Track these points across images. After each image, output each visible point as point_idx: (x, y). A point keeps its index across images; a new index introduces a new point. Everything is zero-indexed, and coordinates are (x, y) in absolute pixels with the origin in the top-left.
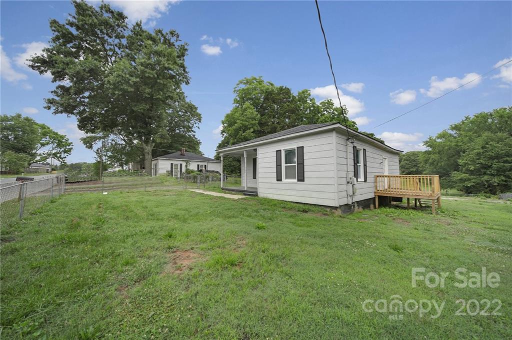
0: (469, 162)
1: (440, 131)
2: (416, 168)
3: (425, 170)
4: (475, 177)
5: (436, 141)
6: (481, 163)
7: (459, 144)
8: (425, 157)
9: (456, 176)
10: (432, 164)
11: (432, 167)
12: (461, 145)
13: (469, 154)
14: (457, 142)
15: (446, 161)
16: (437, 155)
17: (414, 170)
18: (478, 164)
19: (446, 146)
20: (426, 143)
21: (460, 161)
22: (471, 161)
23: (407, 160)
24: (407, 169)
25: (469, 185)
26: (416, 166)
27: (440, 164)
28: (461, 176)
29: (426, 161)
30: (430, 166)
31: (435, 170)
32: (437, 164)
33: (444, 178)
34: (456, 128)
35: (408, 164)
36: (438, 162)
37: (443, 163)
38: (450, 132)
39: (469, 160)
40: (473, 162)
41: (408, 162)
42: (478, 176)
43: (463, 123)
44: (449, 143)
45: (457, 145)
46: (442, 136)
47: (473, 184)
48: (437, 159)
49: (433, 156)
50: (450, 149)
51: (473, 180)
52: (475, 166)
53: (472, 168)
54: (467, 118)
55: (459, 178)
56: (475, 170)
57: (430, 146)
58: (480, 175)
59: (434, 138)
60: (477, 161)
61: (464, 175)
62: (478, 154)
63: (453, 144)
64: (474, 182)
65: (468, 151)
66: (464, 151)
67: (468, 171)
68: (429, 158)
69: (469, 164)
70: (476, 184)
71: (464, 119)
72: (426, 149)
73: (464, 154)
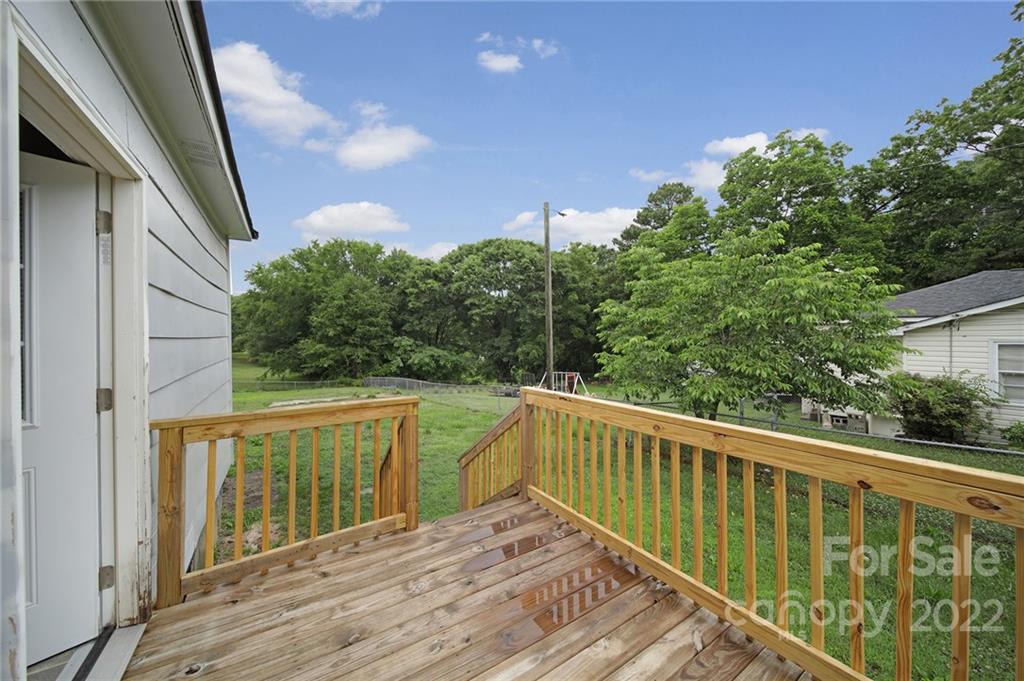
0: (327, 323)
1: (276, 257)
4: (333, 349)
5: (270, 274)
6: (343, 325)
8: (248, 304)
9: (307, 346)
10: (261, 321)
11: (261, 328)
12: (312, 287)
13: (327, 307)
15: (288, 316)
16: (272, 303)
18: (338, 325)
19: (288, 285)
20: (251, 276)
21: (314, 319)
22: (329, 320)
25: (326, 366)
27: (275, 324)
28: (314, 348)
30: (256, 324)
31: (264, 334)
32: (271, 322)
33: (280, 350)
34: (300, 257)
36: (274, 317)
37: (281, 321)
38: (291, 261)
39: (326, 318)
40: (333, 323)
42: (337, 348)
43: (310, 251)
44: (292, 281)
45: (306, 287)
46: (282, 266)
47: (331, 362)
48: (271, 311)
49: (263, 305)
50: (294, 293)
51: (331, 356)
52: (335, 330)
53: (331, 333)
54: (314, 245)
55: (312, 351)
56: (334, 336)
57: (258, 282)
58: (339, 345)
59: (267, 268)
60: (338, 321)
61: (318, 346)
62: (340, 308)
63: (300, 284)
64: (332, 360)
65: (325, 300)
66: (319, 301)
67: (325, 339)
68: (257, 308)
69: (327, 326)
70: (336, 362)
71: (311, 245)
72: (252, 287)
73: (320, 307)
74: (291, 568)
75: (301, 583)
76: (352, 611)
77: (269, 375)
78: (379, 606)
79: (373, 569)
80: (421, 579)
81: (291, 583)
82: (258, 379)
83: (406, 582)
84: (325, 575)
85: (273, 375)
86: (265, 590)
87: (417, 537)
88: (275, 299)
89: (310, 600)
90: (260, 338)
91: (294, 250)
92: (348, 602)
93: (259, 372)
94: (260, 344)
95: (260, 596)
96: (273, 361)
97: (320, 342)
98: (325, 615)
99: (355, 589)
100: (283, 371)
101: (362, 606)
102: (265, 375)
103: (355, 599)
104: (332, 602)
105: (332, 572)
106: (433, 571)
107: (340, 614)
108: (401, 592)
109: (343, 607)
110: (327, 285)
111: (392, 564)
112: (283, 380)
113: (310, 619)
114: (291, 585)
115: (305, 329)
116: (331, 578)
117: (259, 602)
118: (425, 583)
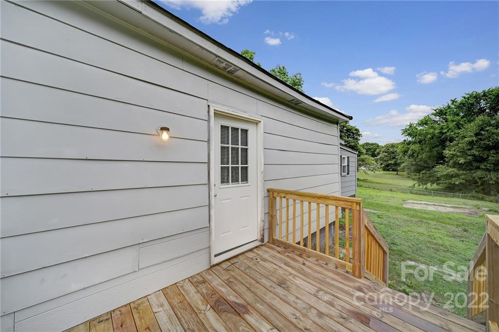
0: (459, 154)
2: (395, 160)
3: (403, 162)
4: (465, 172)
5: (417, 129)
6: (474, 155)
7: (444, 131)
8: (403, 147)
9: (441, 170)
10: (412, 156)
11: (412, 160)
12: (446, 133)
13: (459, 143)
14: (442, 128)
15: (428, 152)
16: (418, 145)
17: (392, 162)
18: (469, 155)
19: (427, 134)
20: (405, 131)
21: (447, 152)
22: (460, 152)
23: (386, 152)
24: (385, 161)
25: (457, 183)
26: (395, 158)
27: (420, 157)
28: (448, 171)
29: (405, 152)
30: (409, 157)
31: (414, 163)
32: (418, 156)
33: (423, 172)
34: (440, 113)
35: (387, 156)
36: (419, 153)
37: (424, 155)
38: (433, 117)
39: (458, 151)
40: (464, 153)
41: (387, 154)
42: (468, 171)
43: (449, 107)
44: (431, 131)
45: (441, 133)
46: (424, 122)
47: (462, 181)
48: (417, 150)
49: (412, 147)
50: (432, 138)
51: (463, 177)
52: (465, 159)
53: (462, 161)
54: (453, 101)
55: (445, 173)
56: (465, 163)
57: (409, 135)
58: (470, 169)
59: (415, 125)
60: (469, 152)
61: (451, 170)
62: (471, 143)
63: (437, 131)
64: (463, 179)
65: (457, 139)
66: (451, 140)
67: (456, 165)
68: (408, 149)
69: (458, 156)
70: (466, 181)
71: (450, 103)
72: (406, 138)
73: (452, 144)
74: (300, 256)
75: (296, 261)
76: (294, 280)
77: (416, 185)
78: (302, 287)
79: (319, 276)
80: (328, 295)
81: (294, 259)
82: (410, 187)
83: (321, 290)
84: (304, 264)
85: (419, 185)
86: (288, 256)
87: (354, 281)
88: (420, 142)
89: (291, 267)
90: (413, 165)
91: (436, 110)
92: (297, 276)
93: (410, 183)
94: (413, 168)
95: (285, 256)
96: (419, 178)
97: (454, 167)
98: (287, 274)
99: (305, 276)
100: (426, 184)
101: (298, 282)
102: (414, 185)
103: (300, 278)
104: (293, 272)
105: (307, 265)
106: (337, 297)
107: (291, 277)
108: (315, 291)
109: (295, 276)
110: (459, 128)
111: (327, 280)
112: (426, 189)
113: (283, 271)
114: (293, 259)
115: (441, 159)
116: (304, 267)
117: (283, 257)
118: (327, 298)
